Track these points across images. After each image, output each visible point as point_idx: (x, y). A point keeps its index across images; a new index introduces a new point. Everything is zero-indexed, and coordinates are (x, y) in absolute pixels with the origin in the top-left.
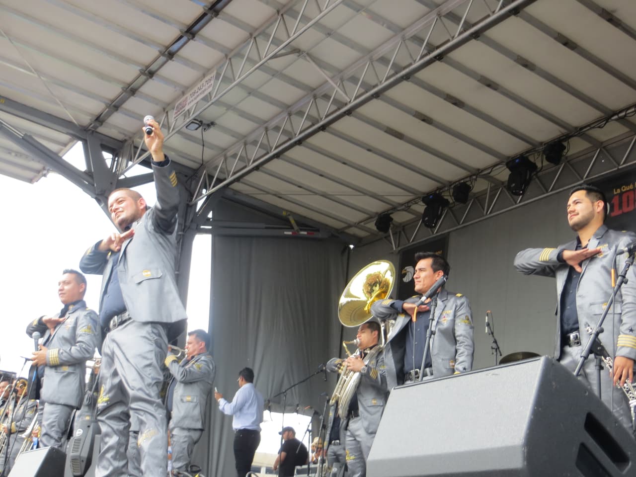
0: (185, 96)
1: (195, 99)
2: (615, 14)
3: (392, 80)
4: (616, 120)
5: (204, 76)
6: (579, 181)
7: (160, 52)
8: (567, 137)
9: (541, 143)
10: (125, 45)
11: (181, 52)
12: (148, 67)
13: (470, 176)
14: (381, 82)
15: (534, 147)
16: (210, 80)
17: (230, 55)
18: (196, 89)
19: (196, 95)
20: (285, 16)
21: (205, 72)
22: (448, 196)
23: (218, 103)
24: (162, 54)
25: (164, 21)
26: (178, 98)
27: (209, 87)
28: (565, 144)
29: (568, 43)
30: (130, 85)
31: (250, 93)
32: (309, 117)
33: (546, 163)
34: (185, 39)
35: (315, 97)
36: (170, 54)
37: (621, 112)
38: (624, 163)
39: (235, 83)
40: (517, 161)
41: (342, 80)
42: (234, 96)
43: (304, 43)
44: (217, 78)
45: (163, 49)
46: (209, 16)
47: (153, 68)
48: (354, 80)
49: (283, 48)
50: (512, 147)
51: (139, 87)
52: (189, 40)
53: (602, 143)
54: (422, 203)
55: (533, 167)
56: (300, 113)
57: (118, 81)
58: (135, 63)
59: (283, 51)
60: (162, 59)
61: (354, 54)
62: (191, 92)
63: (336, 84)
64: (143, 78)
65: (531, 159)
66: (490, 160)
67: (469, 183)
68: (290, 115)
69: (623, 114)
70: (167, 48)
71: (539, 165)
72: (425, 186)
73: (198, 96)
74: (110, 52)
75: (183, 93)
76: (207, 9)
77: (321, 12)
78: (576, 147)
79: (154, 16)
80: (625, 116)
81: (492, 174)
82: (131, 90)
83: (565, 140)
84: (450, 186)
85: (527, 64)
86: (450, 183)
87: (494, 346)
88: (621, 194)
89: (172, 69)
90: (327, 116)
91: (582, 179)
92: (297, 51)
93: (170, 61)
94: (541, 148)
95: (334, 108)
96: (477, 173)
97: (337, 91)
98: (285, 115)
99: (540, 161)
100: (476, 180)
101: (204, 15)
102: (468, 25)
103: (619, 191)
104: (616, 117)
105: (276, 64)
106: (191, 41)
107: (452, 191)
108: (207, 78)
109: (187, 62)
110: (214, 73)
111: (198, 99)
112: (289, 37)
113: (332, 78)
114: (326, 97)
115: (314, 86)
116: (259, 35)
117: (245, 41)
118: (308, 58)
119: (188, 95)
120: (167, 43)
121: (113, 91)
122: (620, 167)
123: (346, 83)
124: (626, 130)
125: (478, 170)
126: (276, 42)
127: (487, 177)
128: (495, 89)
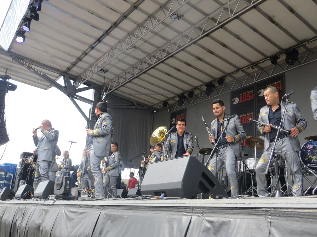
0: (98, 62)
1: (101, 63)
2: (240, 36)
3: (166, 57)
4: (241, 71)
5: (104, 55)
6: (229, 91)
7: (89, 47)
8: (225, 76)
9: (217, 78)
10: (77, 44)
11: (96, 47)
12: (85, 52)
13: (194, 89)
14: (163, 58)
15: (214, 79)
16: (106, 56)
17: (113, 48)
18: (101, 59)
19: (101, 61)
20: (131, 36)
21: (105, 54)
22: (186, 95)
23: (108, 64)
24: (90, 47)
25: (90, 36)
26: (95, 62)
27: (106, 59)
28: (224, 79)
29: (224, 46)
30: (79, 58)
31: (120, 61)
32: (139, 69)
33: (218, 85)
34: (97, 43)
35: (141, 62)
36: (92, 47)
37: (242, 68)
38: (244, 85)
39: (114, 58)
40: (209, 84)
41: (150, 57)
42: (114, 62)
43: (137, 45)
44: (108, 56)
45: (90, 46)
46: (105, 35)
47: (87, 52)
48: (154, 57)
49: (130, 46)
50: (207, 79)
51: (82, 58)
52: (98, 43)
53: (237, 78)
54: (178, 98)
55: (214, 86)
56: (137, 68)
57: (75, 56)
58: (81, 50)
59: (130, 47)
60: (90, 49)
61: (154, 48)
62: (100, 60)
63: (148, 58)
64: (83, 55)
65: (213, 83)
66: (200, 83)
67: (193, 91)
68: (133, 68)
69: (243, 69)
70: (91, 45)
71: (216, 85)
72: (179, 92)
73: (102, 62)
74: (72, 47)
75: (97, 61)
76: (104, 33)
77: (142, 35)
78: (228, 80)
79: (86, 35)
80: (244, 70)
81: (201, 88)
82: (79, 59)
83: (224, 77)
84: (187, 92)
85: (211, 52)
86: (187, 91)
87: (197, 146)
88: (242, 96)
89: (93, 53)
90: (145, 69)
91: (230, 90)
92: (135, 47)
93: (92, 50)
94: (217, 80)
95: (148, 66)
96: (196, 88)
97: (149, 61)
98: (132, 68)
99: (216, 84)
100: (195, 90)
101: (103, 35)
102: (191, 40)
103: (242, 94)
104: (241, 70)
105: (128, 51)
106: (99, 43)
107: (187, 93)
108: (105, 56)
109: (98, 51)
110: (107, 54)
111: (102, 63)
112: (132, 43)
113: (147, 56)
114: (145, 62)
115: (141, 59)
116: (122, 42)
117: (118, 44)
118: (139, 49)
119: (99, 61)
120: (91, 44)
121: (73, 60)
122: (242, 87)
123: (152, 58)
124: (245, 74)
125: (196, 87)
126: (128, 44)
127: (199, 89)
128: (201, 61)
